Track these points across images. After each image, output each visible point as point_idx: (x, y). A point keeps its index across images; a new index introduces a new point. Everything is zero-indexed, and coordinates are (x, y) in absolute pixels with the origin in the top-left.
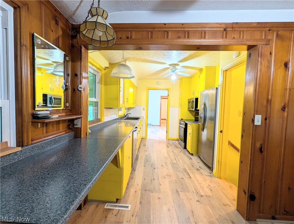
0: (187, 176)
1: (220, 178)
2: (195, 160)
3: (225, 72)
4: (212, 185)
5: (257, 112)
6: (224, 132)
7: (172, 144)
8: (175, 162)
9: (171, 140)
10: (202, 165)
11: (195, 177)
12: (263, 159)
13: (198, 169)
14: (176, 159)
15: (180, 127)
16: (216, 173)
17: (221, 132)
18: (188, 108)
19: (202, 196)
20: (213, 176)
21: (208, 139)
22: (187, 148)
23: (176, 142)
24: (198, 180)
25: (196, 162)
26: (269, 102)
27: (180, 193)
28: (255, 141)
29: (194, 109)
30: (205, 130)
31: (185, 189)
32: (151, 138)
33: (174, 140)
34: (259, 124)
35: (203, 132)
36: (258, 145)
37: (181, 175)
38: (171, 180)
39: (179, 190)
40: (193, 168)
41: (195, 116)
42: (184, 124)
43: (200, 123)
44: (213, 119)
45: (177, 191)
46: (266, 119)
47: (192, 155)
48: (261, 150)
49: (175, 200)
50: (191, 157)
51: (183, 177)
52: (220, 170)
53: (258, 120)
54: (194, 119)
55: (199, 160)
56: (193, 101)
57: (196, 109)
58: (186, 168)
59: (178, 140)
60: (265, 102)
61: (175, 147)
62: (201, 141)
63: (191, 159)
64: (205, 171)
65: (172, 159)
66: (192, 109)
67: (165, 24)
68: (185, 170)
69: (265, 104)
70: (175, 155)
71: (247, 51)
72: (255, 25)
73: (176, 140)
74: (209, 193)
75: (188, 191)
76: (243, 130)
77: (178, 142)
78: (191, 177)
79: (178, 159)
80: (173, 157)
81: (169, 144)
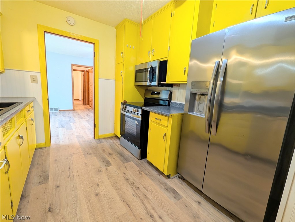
29: (156, 84)
32: (61, 143)
41: (145, 96)
42: (141, 112)
54: (144, 101)
59: (118, 139)
66: (149, 84)
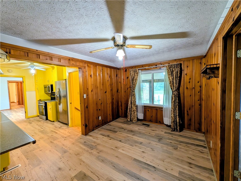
0: (54, 133)
1: (73, 127)
2: (57, 124)
3: (69, 73)
4: (70, 131)
5: (84, 93)
6: (72, 103)
7: (33, 120)
8: (42, 130)
9: (31, 118)
10: (62, 124)
11: (60, 132)
12: (88, 111)
13: (60, 128)
14: (42, 128)
15: (40, 106)
16: (70, 125)
17: (71, 103)
18: (45, 91)
19: (66, 137)
20: (70, 127)
21: (63, 110)
22: (48, 119)
23: (37, 118)
24: (62, 132)
25: (57, 125)
26: (88, 89)
27: (53, 142)
28: (85, 104)
29: (50, 92)
30: (61, 104)
31: (55, 139)
33: (34, 117)
34: (86, 98)
35: (60, 106)
36: (86, 106)
37: (50, 135)
38: (44, 139)
39: (52, 141)
40: (57, 128)
41: (51, 96)
42: (44, 103)
43: (57, 100)
44: (66, 97)
45: (51, 142)
46: (87, 95)
47: (54, 122)
48: (87, 107)
49: (52, 146)
50: (53, 123)
51: (52, 134)
52: (72, 123)
53: (85, 96)
54: (50, 98)
55: (59, 123)
56: (49, 87)
57: (52, 92)
58: (52, 130)
59: (38, 116)
60: (86, 89)
61: (38, 121)
62: (59, 112)
63: (53, 124)
64: (65, 127)
65: (39, 129)
66: (48, 92)
67: (37, 50)
68: (52, 131)
69: (86, 90)
70: (41, 126)
71: (78, 69)
72: (80, 60)
73: (36, 117)
74: (69, 134)
75: (58, 139)
76: (81, 101)
77: (39, 117)
78: (57, 133)
79: (43, 127)
80: (39, 128)
81: (30, 121)
